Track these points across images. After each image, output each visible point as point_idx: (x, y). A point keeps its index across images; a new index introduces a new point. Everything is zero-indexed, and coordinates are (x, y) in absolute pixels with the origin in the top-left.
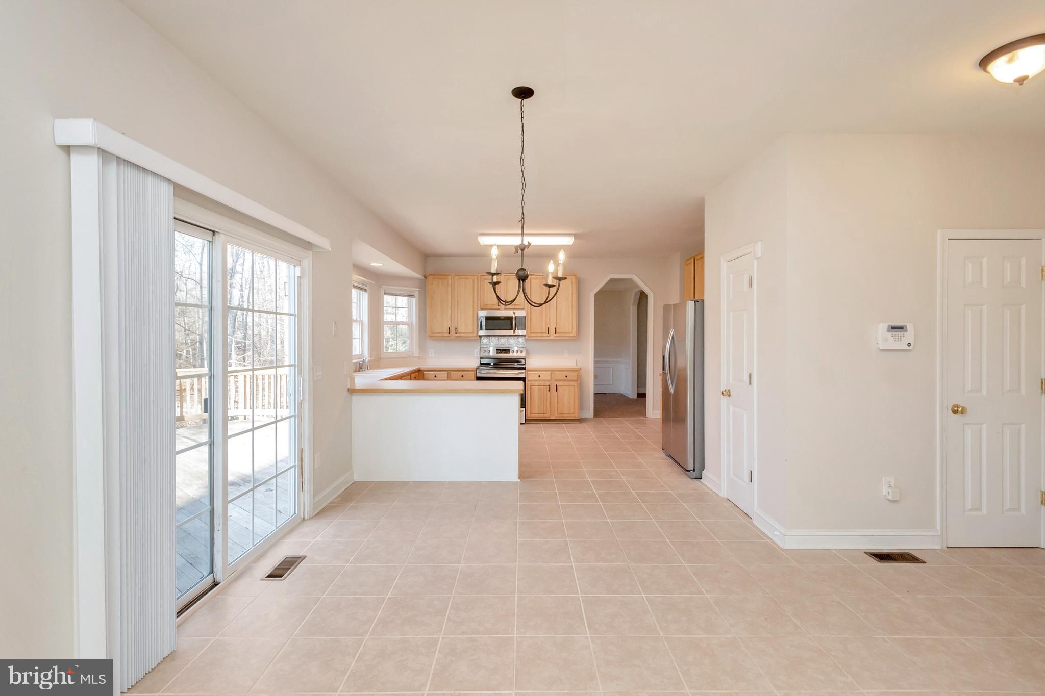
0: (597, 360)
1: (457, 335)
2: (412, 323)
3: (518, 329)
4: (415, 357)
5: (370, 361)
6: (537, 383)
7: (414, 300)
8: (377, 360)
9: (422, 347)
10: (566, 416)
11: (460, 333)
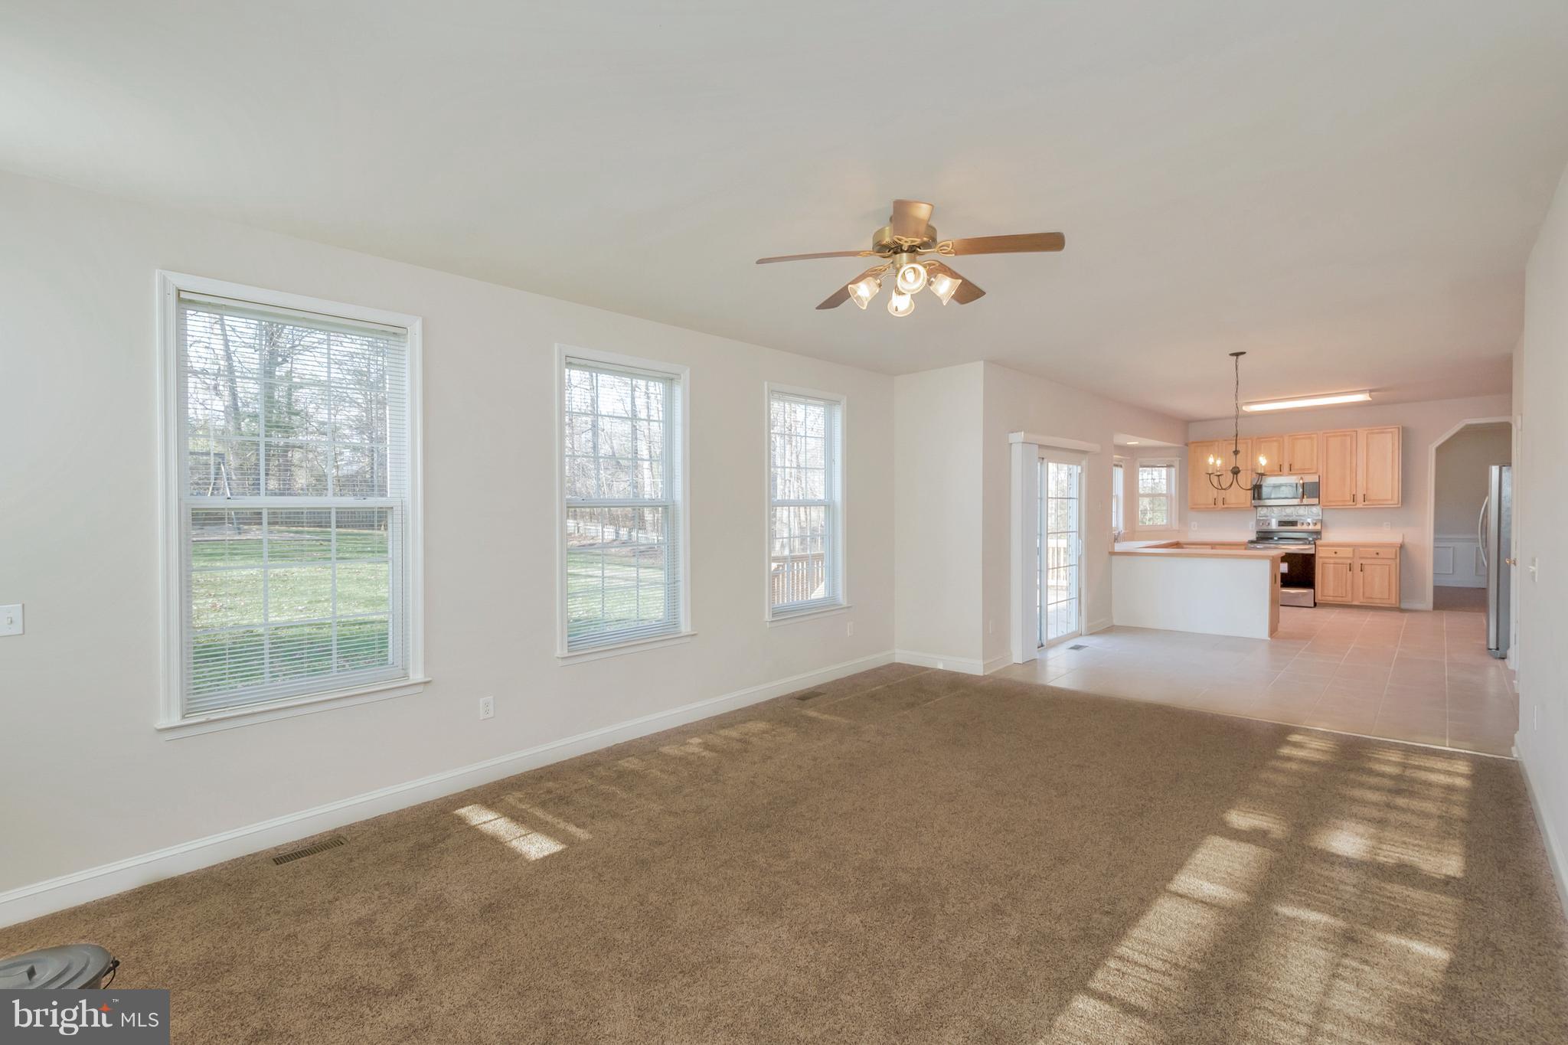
0: (1437, 536)
1: (1226, 506)
2: (1171, 496)
3: (1307, 498)
4: (1174, 530)
5: (1124, 533)
6: (1332, 561)
7: (1173, 469)
8: (1132, 533)
9: (1182, 519)
10: (1377, 602)
11: (1229, 504)
